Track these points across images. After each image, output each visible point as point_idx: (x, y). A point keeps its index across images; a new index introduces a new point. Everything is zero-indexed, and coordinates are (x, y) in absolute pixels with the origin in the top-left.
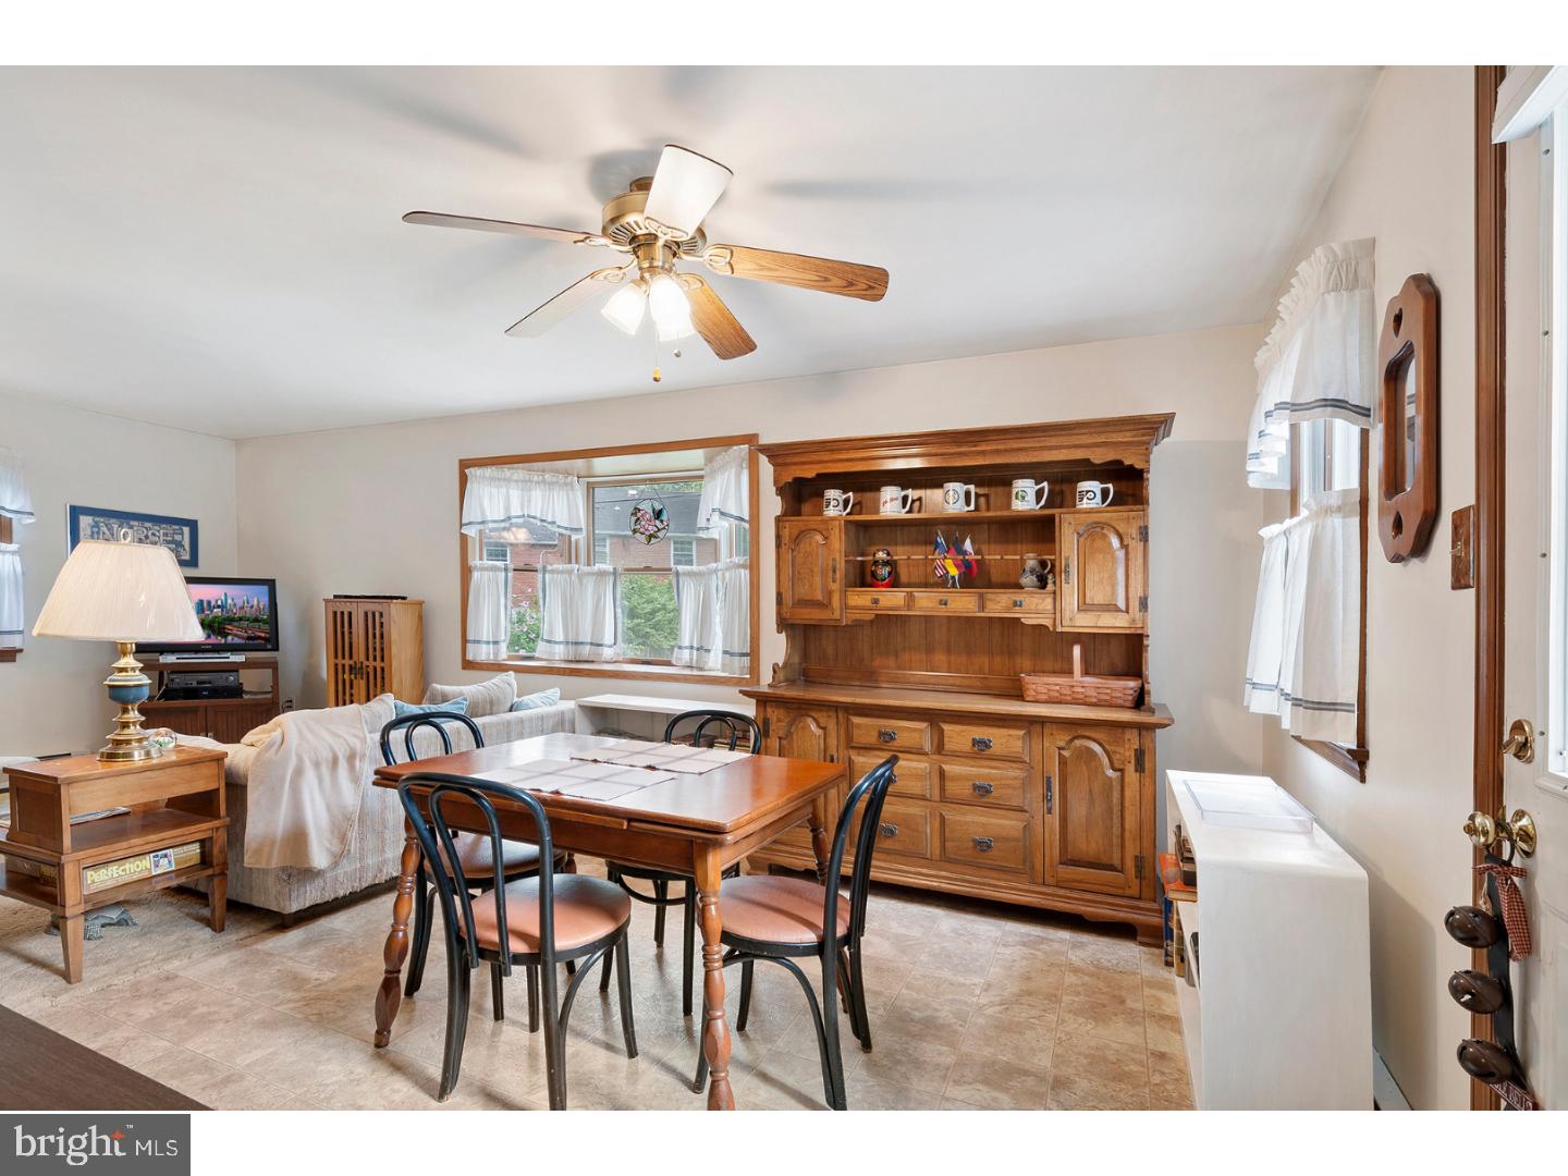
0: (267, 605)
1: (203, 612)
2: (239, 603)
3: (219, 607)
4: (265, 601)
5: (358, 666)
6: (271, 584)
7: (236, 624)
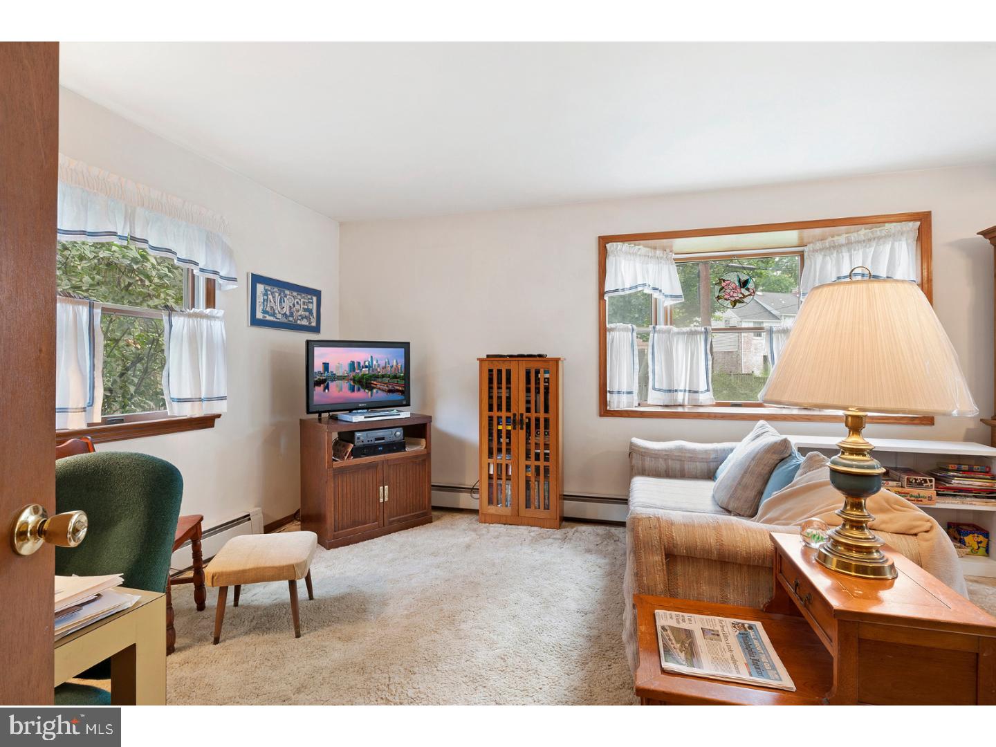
0: (403, 365)
1: (354, 371)
2: (382, 363)
3: (366, 367)
4: (402, 362)
5: (518, 417)
6: (406, 346)
7: (380, 380)
